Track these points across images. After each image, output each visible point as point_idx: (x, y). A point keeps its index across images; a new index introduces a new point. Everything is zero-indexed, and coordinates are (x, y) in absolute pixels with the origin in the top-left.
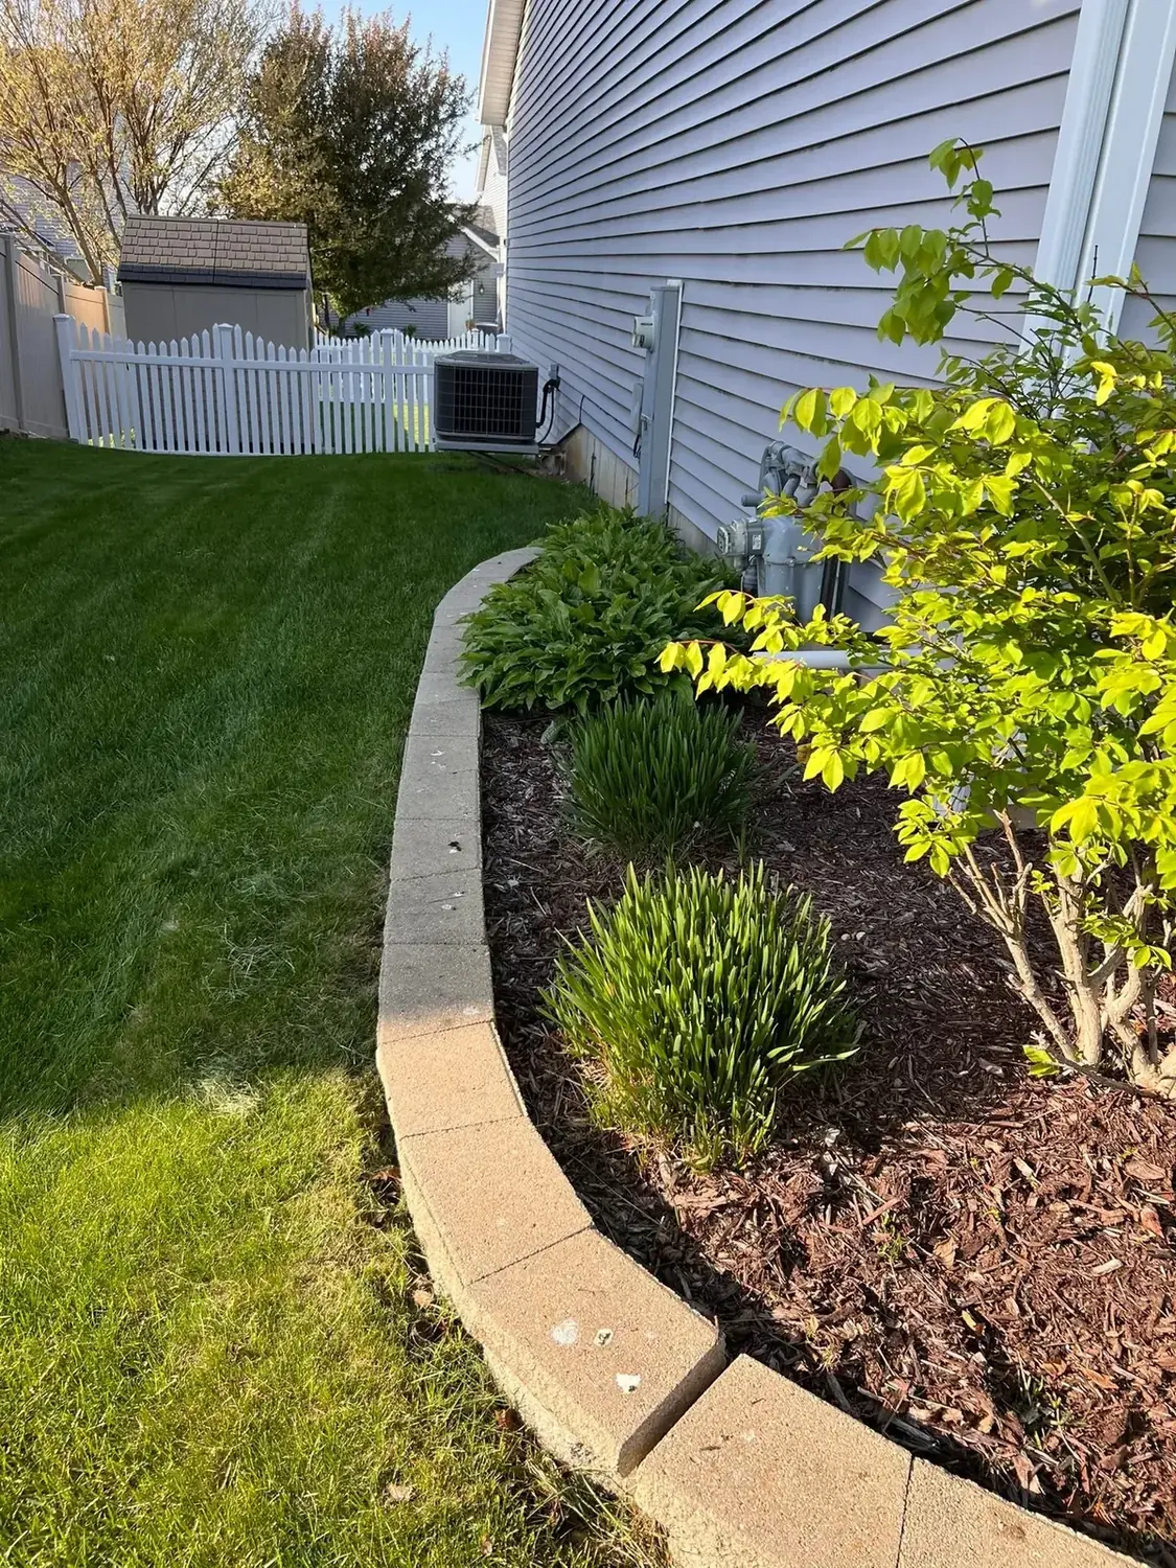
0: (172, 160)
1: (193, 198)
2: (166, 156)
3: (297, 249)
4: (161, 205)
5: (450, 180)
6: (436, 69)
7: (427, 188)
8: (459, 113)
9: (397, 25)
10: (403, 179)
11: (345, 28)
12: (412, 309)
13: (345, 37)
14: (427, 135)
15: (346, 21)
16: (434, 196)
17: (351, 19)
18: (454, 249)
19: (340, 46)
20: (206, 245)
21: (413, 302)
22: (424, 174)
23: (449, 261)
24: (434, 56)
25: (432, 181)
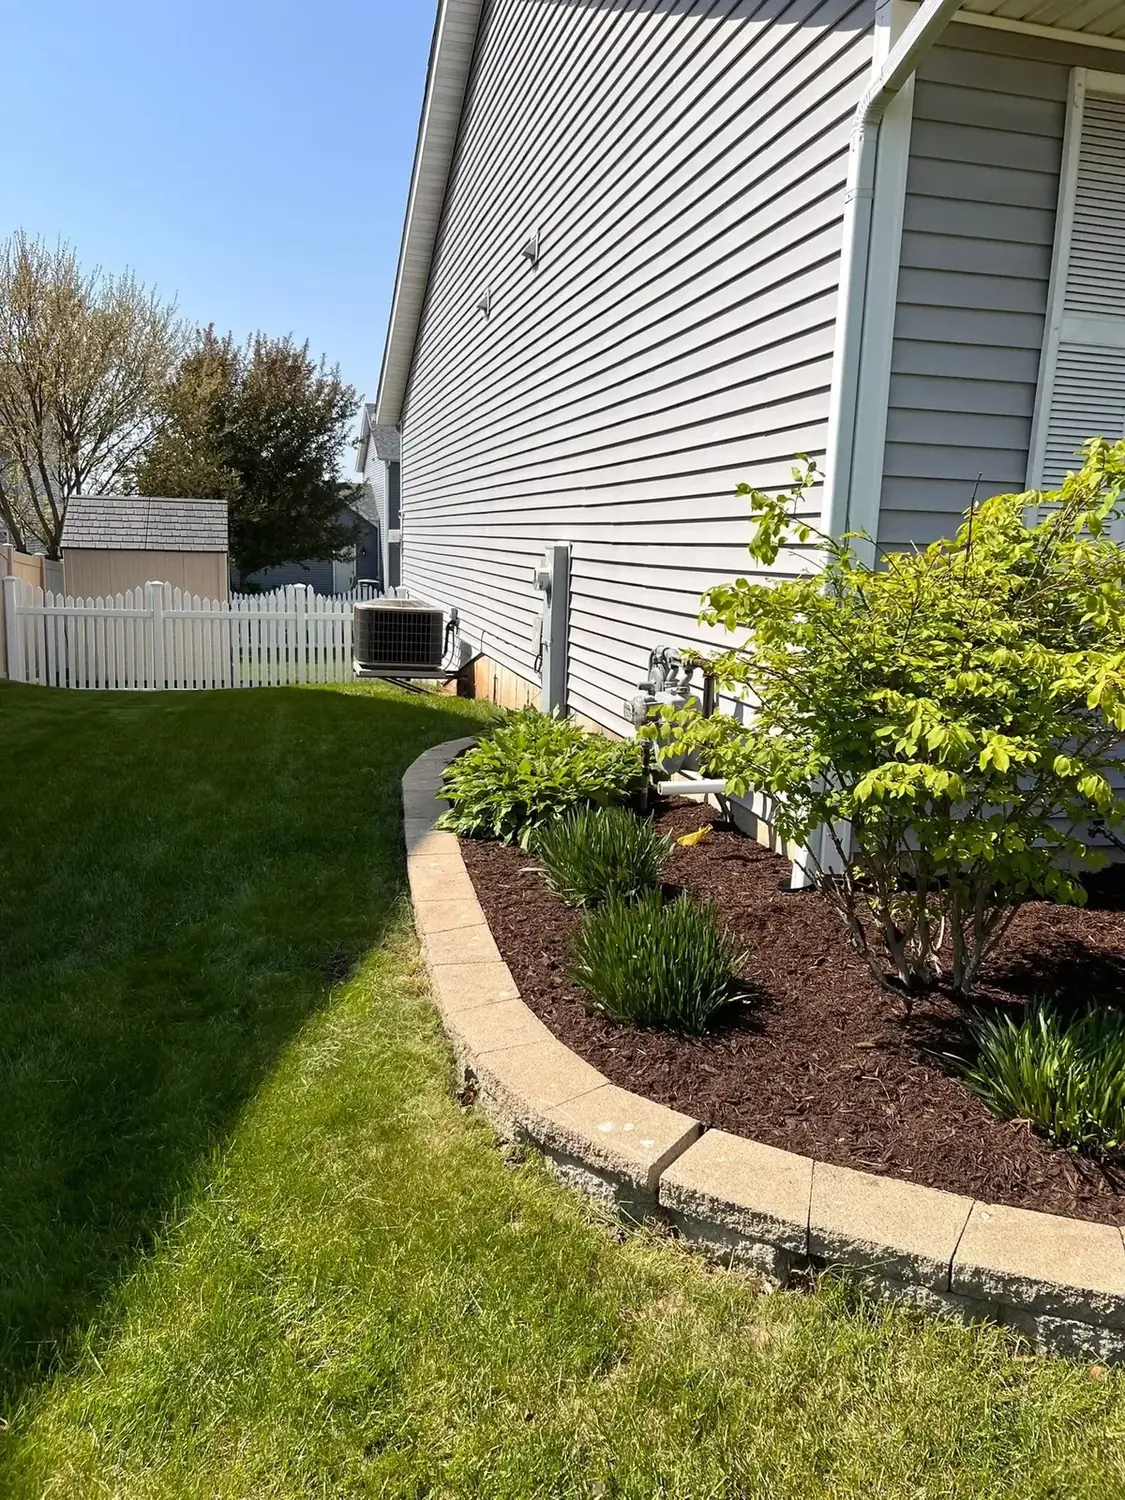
0: (94, 450)
1: (112, 481)
2: (89, 447)
3: (218, 521)
4: (84, 486)
5: (340, 466)
6: (329, 380)
7: (320, 472)
8: (348, 414)
9: (297, 346)
10: (300, 465)
11: (252, 349)
12: (306, 568)
13: (251, 356)
14: (319, 433)
15: (253, 343)
16: (326, 477)
17: (258, 342)
18: (344, 520)
19: (246, 362)
20: (139, 518)
21: (308, 562)
22: (319, 461)
23: (339, 528)
24: (327, 370)
25: (325, 465)
